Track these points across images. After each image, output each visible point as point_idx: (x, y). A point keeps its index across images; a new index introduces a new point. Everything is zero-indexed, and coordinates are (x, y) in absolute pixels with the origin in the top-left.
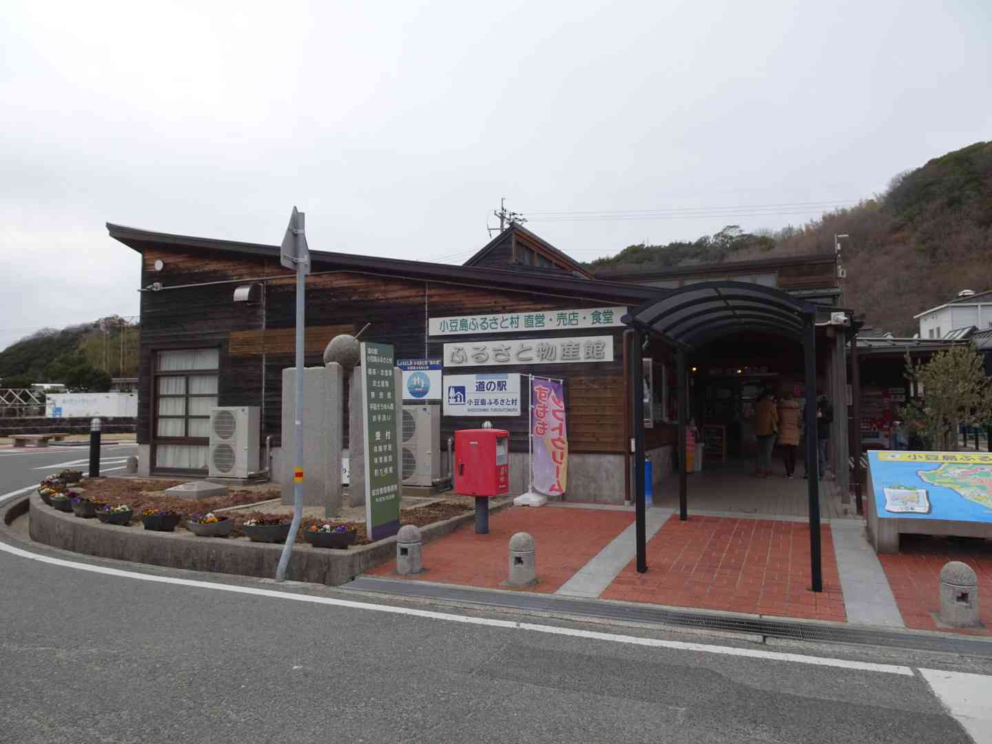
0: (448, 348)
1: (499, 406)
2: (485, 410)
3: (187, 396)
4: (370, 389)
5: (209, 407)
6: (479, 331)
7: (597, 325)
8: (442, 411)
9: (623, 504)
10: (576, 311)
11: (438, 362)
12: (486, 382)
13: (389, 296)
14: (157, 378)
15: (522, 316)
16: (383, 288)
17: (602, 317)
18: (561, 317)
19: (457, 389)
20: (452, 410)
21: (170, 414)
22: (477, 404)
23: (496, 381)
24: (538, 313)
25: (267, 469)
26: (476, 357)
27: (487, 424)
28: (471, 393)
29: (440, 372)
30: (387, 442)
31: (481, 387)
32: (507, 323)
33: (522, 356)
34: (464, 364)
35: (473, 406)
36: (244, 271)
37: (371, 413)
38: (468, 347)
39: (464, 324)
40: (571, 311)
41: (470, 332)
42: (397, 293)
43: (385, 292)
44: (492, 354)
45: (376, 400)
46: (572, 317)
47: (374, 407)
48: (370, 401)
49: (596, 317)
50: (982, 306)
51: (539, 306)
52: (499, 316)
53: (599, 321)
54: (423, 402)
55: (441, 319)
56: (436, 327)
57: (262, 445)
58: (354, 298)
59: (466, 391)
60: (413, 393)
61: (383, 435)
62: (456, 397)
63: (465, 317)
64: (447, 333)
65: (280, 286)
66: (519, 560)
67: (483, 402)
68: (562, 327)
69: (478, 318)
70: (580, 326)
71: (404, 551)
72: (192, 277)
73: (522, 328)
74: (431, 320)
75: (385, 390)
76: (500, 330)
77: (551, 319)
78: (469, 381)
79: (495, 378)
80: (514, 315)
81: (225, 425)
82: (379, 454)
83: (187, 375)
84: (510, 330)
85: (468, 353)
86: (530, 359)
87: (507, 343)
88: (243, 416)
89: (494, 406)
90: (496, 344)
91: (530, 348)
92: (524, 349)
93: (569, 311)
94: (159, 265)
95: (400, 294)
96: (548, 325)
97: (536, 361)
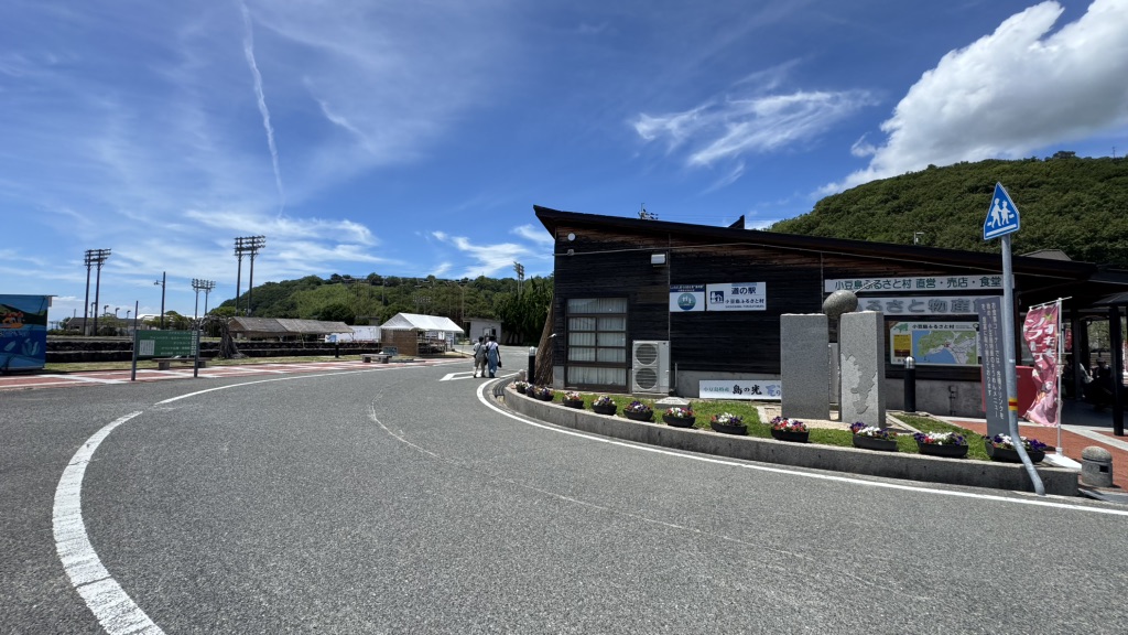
3: (597, 332)
5: (618, 340)
6: (873, 290)
7: (986, 287)
10: (965, 277)
14: (568, 319)
15: (914, 280)
17: (990, 282)
18: (950, 281)
21: (577, 344)
24: (929, 278)
32: (900, 284)
33: (915, 308)
36: (651, 242)
39: (858, 285)
40: (961, 277)
41: (864, 290)
42: (793, 261)
46: (961, 281)
49: (985, 282)
51: (930, 273)
52: (892, 280)
53: (987, 284)
55: (837, 281)
56: (831, 285)
57: (672, 369)
63: (859, 280)
64: (843, 290)
65: (685, 254)
68: (952, 288)
69: (872, 281)
70: (969, 288)
72: (602, 246)
73: (914, 288)
74: (827, 281)
76: (892, 289)
77: (941, 283)
80: (907, 279)
83: (597, 317)
84: (902, 289)
85: (863, 305)
86: (923, 311)
87: (899, 299)
90: (890, 299)
91: (922, 303)
92: (914, 303)
93: (958, 277)
94: (571, 237)
95: (796, 261)
96: (938, 287)
97: (927, 312)
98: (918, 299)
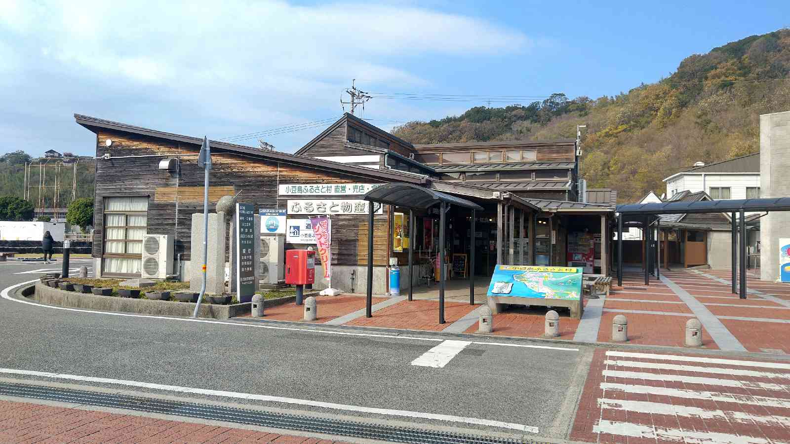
0: (290, 203)
2: (309, 240)
3: (127, 228)
4: (241, 227)
5: (142, 235)
6: (309, 193)
8: (285, 240)
9: (384, 294)
10: (363, 184)
11: (284, 211)
13: (256, 170)
14: (106, 215)
15: (333, 186)
16: (252, 165)
18: (354, 188)
19: (295, 228)
20: (291, 240)
21: (114, 238)
22: (306, 237)
24: (343, 185)
25: (178, 273)
26: (306, 209)
27: (310, 248)
28: (303, 230)
29: (285, 217)
30: (249, 254)
31: (309, 226)
32: (325, 190)
33: (332, 209)
34: (300, 213)
35: (304, 238)
36: (165, 149)
37: (241, 239)
38: (302, 203)
39: (300, 189)
40: (360, 184)
41: (303, 194)
42: (260, 169)
43: (254, 167)
44: (315, 207)
45: (244, 233)
46: (361, 188)
48: (240, 233)
50: (705, 175)
51: (343, 181)
52: (320, 186)
54: (275, 235)
55: (287, 185)
56: (283, 189)
57: (175, 259)
58: (234, 170)
59: (300, 229)
60: (268, 229)
61: (247, 251)
62: (294, 233)
63: (300, 185)
64: (290, 194)
65: (188, 160)
66: (308, 309)
67: (310, 236)
68: (355, 193)
69: (308, 186)
70: (365, 193)
71: (255, 306)
72: (131, 151)
73: (333, 193)
74: (280, 186)
75: (249, 228)
76: (321, 194)
77: (349, 189)
78: (302, 223)
80: (329, 185)
81: (152, 246)
82: (244, 260)
83: (127, 216)
84: (326, 194)
85: (302, 206)
86: (337, 211)
87: (324, 201)
88: (163, 241)
90: (319, 202)
91: (337, 205)
92: (334, 205)
93: (359, 185)
94: (108, 143)
95: (262, 169)
96: (348, 192)
97: (341, 212)
98: (336, 202)
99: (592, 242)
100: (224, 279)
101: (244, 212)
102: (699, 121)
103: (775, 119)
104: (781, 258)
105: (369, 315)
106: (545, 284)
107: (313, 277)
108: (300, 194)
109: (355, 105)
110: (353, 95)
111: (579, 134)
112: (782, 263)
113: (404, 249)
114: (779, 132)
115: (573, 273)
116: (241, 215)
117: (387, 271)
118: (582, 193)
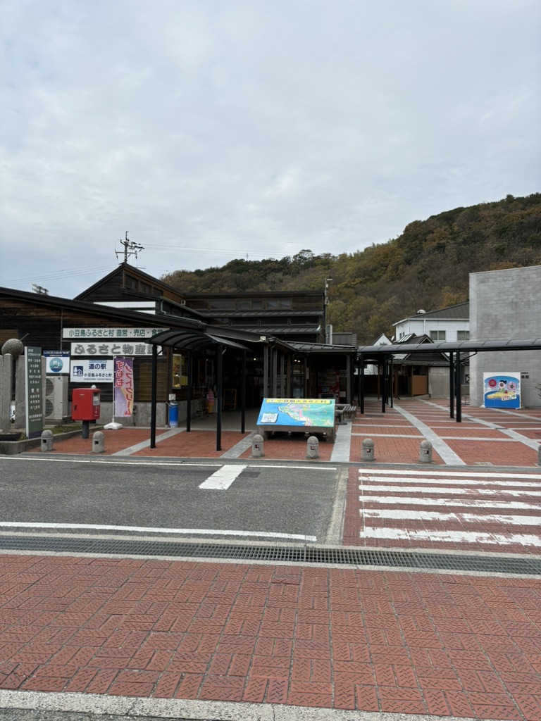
0: (74, 345)
1: (102, 377)
2: (94, 379)
4: (29, 368)
6: (92, 336)
8: (69, 379)
9: (164, 426)
10: (144, 329)
11: (68, 353)
12: (95, 364)
13: (39, 314)
15: (115, 330)
16: (36, 310)
17: (157, 332)
18: (136, 331)
19: (78, 368)
20: (75, 379)
22: (89, 376)
23: (100, 364)
24: (124, 329)
26: (89, 350)
27: (94, 387)
28: (86, 370)
29: (68, 358)
30: (37, 394)
31: (92, 367)
32: (107, 333)
33: (115, 351)
34: (83, 354)
35: (87, 377)
37: (29, 380)
38: (85, 345)
39: (83, 333)
41: (86, 337)
42: (44, 314)
43: (37, 312)
44: (98, 349)
45: (32, 374)
46: (142, 332)
47: (31, 377)
48: (29, 374)
49: (154, 332)
50: (426, 320)
51: (125, 325)
52: (103, 329)
54: (58, 375)
55: (70, 329)
56: (67, 333)
58: (17, 314)
59: (84, 369)
60: (53, 369)
61: (35, 391)
62: (78, 372)
63: (84, 329)
64: (73, 337)
66: (97, 443)
67: (93, 375)
68: (136, 337)
69: (91, 330)
70: (146, 336)
71: (45, 441)
73: (115, 336)
74: (64, 329)
75: (37, 369)
76: (103, 337)
77: (131, 332)
78: (85, 364)
79: (100, 363)
80: (111, 329)
82: (33, 399)
84: (108, 337)
85: (85, 348)
86: (119, 353)
87: (106, 344)
89: (99, 377)
90: (101, 344)
91: (119, 347)
92: (115, 348)
93: (140, 329)
95: (45, 314)
96: (129, 336)
97: (122, 354)
98: (118, 344)
99: (338, 377)
100: (10, 417)
101: (32, 354)
102: (420, 276)
103: (480, 277)
104: (484, 388)
105: (153, 445)
106: (305, 414)
107: (98, 414)
108: (83, 337)
109: (128, 255)
110: (126, 245)
111: (327, 286)
112: (485, 393)
113: (182, 386)
114: (484, 288)
115: (329, 404)
116: (29, 357)
117: (167, 406)
118: (329, 336)
